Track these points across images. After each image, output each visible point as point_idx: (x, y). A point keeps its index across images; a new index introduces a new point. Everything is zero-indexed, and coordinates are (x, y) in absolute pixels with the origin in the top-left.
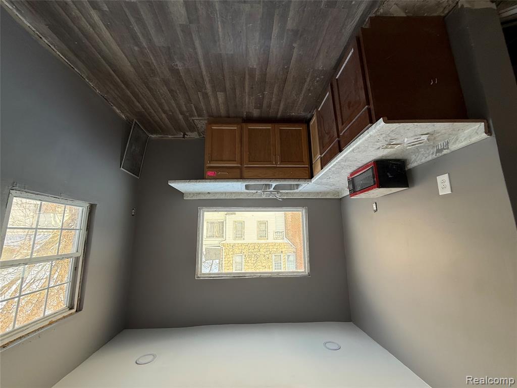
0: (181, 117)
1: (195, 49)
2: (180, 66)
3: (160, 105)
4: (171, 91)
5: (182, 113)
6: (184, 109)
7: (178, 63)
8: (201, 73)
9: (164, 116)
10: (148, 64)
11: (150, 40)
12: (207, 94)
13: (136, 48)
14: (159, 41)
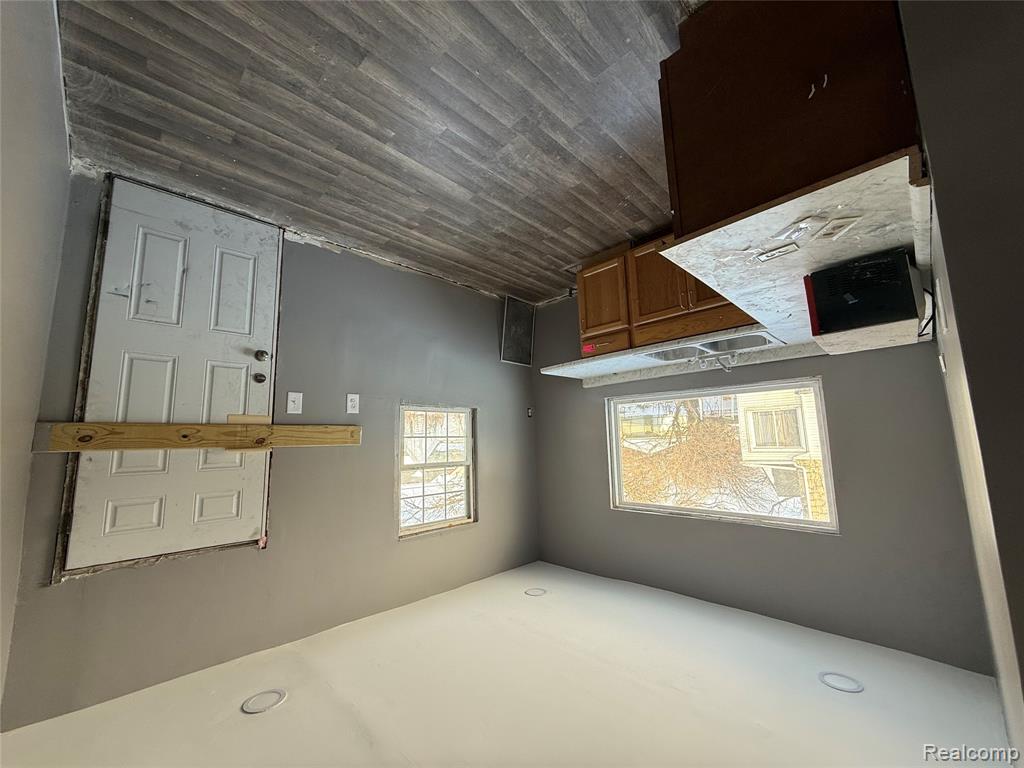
0: (549, 273)
1: (499, 208)
2: (500, 229)
3: (517, 271)
4: (515, 254)
5: (547, 269)
6: (544, 264)
7: (496, 228)
8: (526, 223)
9: (530, 279)
10: (475, 243)
11: (460, 225)
12: (552, 238)
13: (456, 237)
14: (467, 221)
